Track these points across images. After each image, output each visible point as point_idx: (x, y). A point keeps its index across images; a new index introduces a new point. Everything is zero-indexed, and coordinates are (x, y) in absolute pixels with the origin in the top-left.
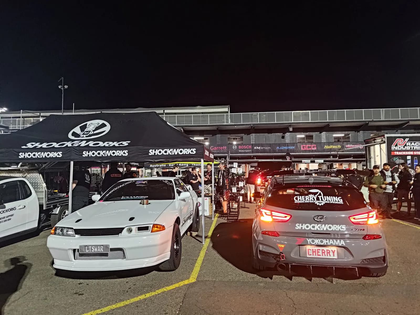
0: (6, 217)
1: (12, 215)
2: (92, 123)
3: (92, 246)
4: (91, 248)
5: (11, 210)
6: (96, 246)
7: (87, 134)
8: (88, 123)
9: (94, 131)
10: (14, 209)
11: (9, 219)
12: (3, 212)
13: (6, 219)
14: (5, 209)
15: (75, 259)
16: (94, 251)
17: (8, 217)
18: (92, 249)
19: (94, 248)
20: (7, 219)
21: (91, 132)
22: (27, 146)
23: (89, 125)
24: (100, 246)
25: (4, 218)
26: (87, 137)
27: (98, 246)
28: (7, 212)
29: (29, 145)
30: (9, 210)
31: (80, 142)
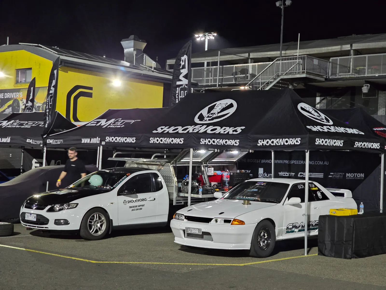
0: (138, 206)
1: (143, 206)
2: (221, 104)
3: (192, 228)
4: (192, 229)
5: (142, 200)
6: (194, 228)
7: (211, 117)
8: (218, 103)
9: (218, 113)
10: (145, 200)
11: (141, 209)
12: (136, 201)
13: (137, 208)
14: (137, 199)
15: (185, 237)
16: (193, 232)
17: (139, 206)
18: (192, 231)
19: (193, 230)
20: (139, 208)
21: (215, 114)
22: (158, 130)
23: (218, 105)
24: (197, 229)
25: (136, 206)
26: (209, 120)
27: (195, 229)
28: (139, 201)
29: (159, 130)
30: (141, 200)
31: (201, 127)
